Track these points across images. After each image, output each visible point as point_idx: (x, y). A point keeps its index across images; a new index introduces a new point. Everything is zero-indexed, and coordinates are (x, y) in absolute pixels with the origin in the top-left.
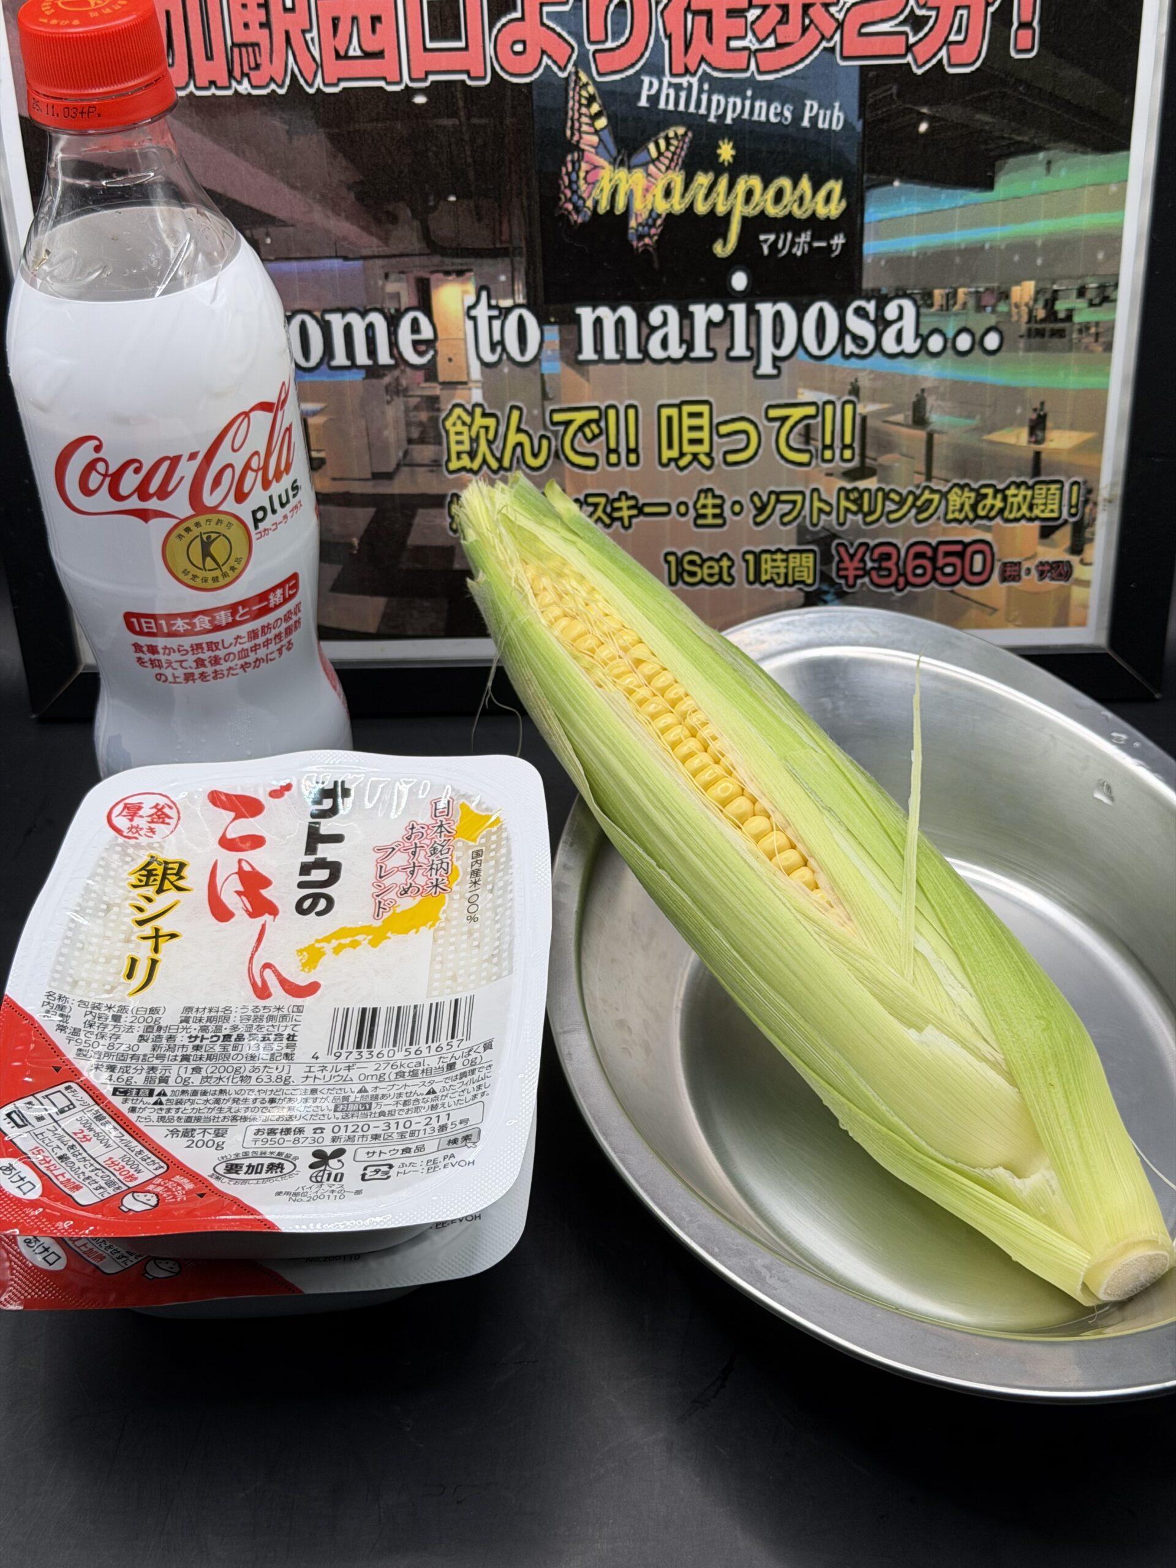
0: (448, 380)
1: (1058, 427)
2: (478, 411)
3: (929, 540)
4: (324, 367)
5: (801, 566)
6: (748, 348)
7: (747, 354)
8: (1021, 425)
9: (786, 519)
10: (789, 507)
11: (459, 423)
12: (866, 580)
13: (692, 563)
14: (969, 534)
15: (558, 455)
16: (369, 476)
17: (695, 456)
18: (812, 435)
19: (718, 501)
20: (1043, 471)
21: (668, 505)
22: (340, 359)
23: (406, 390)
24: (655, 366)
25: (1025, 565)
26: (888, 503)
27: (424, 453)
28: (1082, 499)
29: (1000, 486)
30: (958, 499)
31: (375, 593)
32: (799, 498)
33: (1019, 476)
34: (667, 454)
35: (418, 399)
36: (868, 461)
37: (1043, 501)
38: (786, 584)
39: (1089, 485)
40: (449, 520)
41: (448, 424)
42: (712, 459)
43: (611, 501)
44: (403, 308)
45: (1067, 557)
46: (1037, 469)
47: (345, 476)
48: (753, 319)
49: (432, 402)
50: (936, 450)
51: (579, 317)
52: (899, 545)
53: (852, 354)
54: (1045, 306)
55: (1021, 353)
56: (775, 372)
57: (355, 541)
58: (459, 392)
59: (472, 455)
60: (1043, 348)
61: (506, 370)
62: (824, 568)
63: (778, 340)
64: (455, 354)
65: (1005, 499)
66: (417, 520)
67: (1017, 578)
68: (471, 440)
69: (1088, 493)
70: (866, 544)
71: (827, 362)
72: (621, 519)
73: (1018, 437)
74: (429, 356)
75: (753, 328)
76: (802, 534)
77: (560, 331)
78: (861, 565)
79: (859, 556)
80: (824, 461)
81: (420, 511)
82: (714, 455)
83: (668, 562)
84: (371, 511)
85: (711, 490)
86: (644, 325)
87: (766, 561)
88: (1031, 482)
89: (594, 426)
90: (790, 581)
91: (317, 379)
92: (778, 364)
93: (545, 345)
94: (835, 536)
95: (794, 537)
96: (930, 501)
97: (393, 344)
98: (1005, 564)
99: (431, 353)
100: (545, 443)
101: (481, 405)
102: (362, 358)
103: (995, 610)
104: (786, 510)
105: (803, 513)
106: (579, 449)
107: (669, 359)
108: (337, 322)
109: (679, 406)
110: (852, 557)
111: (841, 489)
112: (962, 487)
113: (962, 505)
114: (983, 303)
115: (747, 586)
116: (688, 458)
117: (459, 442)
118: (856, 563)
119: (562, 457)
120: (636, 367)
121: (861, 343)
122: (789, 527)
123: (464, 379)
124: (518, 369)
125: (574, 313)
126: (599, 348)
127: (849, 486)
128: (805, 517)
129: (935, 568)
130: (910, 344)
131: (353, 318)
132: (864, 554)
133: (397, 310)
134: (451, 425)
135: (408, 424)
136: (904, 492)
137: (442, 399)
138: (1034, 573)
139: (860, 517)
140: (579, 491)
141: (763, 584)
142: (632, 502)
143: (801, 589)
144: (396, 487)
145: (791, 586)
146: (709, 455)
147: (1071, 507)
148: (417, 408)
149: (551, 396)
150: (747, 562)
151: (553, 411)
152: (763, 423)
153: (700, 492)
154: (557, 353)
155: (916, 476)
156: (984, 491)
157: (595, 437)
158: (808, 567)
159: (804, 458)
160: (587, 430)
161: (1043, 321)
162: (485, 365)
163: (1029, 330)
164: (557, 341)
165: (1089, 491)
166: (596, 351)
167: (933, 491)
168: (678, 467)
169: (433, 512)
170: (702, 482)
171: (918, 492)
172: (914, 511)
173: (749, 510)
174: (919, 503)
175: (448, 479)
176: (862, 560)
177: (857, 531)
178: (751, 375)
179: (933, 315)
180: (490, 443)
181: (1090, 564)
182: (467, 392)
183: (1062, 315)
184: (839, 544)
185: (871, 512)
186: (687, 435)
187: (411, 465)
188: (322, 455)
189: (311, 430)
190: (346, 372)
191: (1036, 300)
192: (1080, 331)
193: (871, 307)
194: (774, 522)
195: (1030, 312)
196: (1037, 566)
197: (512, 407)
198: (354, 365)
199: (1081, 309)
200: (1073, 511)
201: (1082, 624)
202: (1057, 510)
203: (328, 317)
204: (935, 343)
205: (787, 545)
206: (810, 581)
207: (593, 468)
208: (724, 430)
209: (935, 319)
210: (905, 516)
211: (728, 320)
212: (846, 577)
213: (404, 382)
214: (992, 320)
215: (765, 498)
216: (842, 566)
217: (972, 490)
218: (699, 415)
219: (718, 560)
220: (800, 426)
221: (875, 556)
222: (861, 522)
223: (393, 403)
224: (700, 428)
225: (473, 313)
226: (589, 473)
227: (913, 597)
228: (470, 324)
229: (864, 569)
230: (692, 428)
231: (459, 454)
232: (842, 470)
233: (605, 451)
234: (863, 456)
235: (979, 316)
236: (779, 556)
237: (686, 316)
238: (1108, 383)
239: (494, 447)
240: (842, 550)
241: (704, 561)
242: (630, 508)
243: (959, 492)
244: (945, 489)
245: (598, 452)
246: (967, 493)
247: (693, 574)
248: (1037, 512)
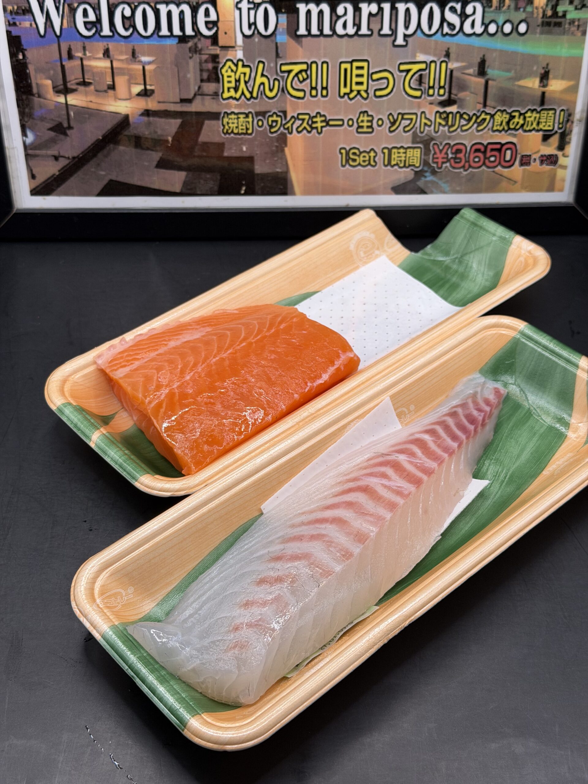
0: (224, 45)
1: (555, 78)
2: (240, 64)
3: (483, 142)
4: (155, 36)
5: (413, 156)
6: (391, 28)
7: (390, 33)
8: (536, 77)
9: (407, 129)
10: (408, 122)
11: (229, 70)
12: (448, 164)
13: (354, 154)
14: (504, 138)
15: (283, 90)
16: (179, 101)
17: (359, 92)
18: (423, 81)
19: (370, 118)
20: (546, 103)
21: (342, 120)
22: (164, 31)
23: (201, 50)
24: (339, 39)
25: (533, 157)
26: (462, 120)
27: (210, 87)
28: (565, 119)
29: (523, 112)
30: (499, 118)
31: (180, 168)
32: (414, 117)
33: (534, 105)
34: (343, 91)
35: (207, 56)
36: (453, 96)
37: (545, 120)
38: (405, 166)
39: (570, 111)
40: (222, 127)
41: (223, 71)
42: (368, 94)
43: (311, 118)
44: (200, 2)
45: (555, 152)
46: (542, 103)
47: (165, 100)
48: (394, 12)
49: (215, 58)
50: (490, 90)
51: (298, 9)
52: (467, 145)
53: (447, 34)
54: (552, 9)
55: (538, 35)
56: (404, 43)
57: (170, 139)
58: (230, 52)
59: (236, 89)
60: (549, 33)
61: (257, 40)
62: (426, 158)
63: (407, 25)
64: (229, 30)
65: (525, 118)
66: (205, 127)
67: (528, 164)
68: (236, 81)
69: (569, 116)
70: (449, 144)
71: (433, 38)
72: (316, 128)
73: (534, 83)
74: (214, 31)
75: (394, 18)
76: (415, 139)
77: (287, 17)
78: (446, 156)
79: (445, 151)
80: (429, 95)
81: (207, 122)
82: (369, 91)
83: (341, 153)
84: (179, 121)
85: (366, 112)
86: (334, 15)
87: (395, 153)
88: (539, 109)
89: (304, 74)
90: (407, 165)
91: (152, 43)
92: (406, 39)
93: (279, 26)
94: (432, 139)
95: (410, 139)
96: (484, 120)
97: (194, 23)
98: (523, 156)
99: (215, 29)
100: (276, 83)
101: (242, 60)
102: (177, 31)
103: (515, 182)
104: (407, 124)
105: (416, 126)
106: (295, 87)
107: (347, 35)
108: (163, 9)
109: (351, 62)
110: (441, 151)
111: (437, 112)
112: (502, 111)
113: (502, 122)
114: (519, 6)
115: (383, 168)
116: (355, 93)
117: (229, 82)
118: (443, 155)
119: (286, 92)
120: (329, 39)
121: (452, 27)
122: (408, 134)
123: (233, 45)
124: (263, 39)
125: (295, 6)
126: (308, 28)
127: (441, 110)
128: (417, 128)
129: (485, 158)
130: (479, 29)
131: (172, 7)
132: (448, 150)
133: (197, 3)
134: (226, 72)
135: (201, 70)
136: (471, 114)
137: (220, 56)
138: (538, 162)
139: (446, 128)
140: (294, 112)
141: (392, 166)
142: (323, 119)
143: (412, 170)
144: (194, 107)
145: (407, 167)
146: (366, 91)
147: (559, 124)
148: (206, 61)
149: (281, 55)
150: (384, 153)
151: (281, 65)
152: (397, 73)
153: (361, 113)
154: (285, 31)
155: (478, 105)
156: (514, 114)
157: (304, 80)
158: (417, 157)
159: (418, 93)
160: (300, 76)
161: (550, 17)
162: (244, 36)
163: (543, 23)
164: (286, 23)
165: (570, 115)
166: (307, 29)
167: (487, 114)
168: (349, 98)
169: (214, 122)
170: (361, 107)
171: (478, 114)
172: (475, 125)
173: (387, 124)
174: (479, 120)
175: (222, 104)
176: (447, 154)
177: (444, 136)
178: (391, 45)
179: (492, 12)
180: (246, 83)
181: (567, 156)
182: (234, 52)
183: (560, 14)
184: (434, 144)
185: (453, 125)
186: (355, 80)
187: (202, 95)
188: (152, 88)
189: (147, 73)
190: (168, 40)
191: (547, 5)
192: (570, 24)
193: (458, 7)
194: (400, 130)
195: (544, 11)
196: (540, 157)
197: (259, 62)
198: (172, 35)
199: (571, 11)
200: (561, 126)
201: (561, 190)
202: (552, 126)
203: (158, 6)
204: (492, 28)
205: (407, 143)
206: (418, 165)
207: (303, 98)
208: (375, 77)
209: (493, 15)
210: (471, 127)
211: (380, 13)
212: (437, 163)
213: (199, 46)
214: (523, 16)
215: (395, 117)
216: (435, 156)
217: (507, 113)
218: (362, 68)
219: (368, 153)
220: (417, 75)
221: (454, 151)
222: (447, 131)
223: (193, 58)
224: (362, 76)
225: (239, 6)
226: (300, 101)
227: (473, 175)
228: (237, 12)
229: (447, 157)
230: (358, 76)
231: (229, 89)
232: (439, 101)
233: (309, 88)
234: (450, 93)
235: (517, 14)
236: (402, 150)
237: (357, 10)
238: (583, 52)
239: (248, 85)
240: (436, 147)
241: (361, 153)
242: (322, 121)
243: (500, 115)
244: (493, 113)
245: (306, 89)
246: (505, 115)
247: (354, 160)
248: (541, 126)
